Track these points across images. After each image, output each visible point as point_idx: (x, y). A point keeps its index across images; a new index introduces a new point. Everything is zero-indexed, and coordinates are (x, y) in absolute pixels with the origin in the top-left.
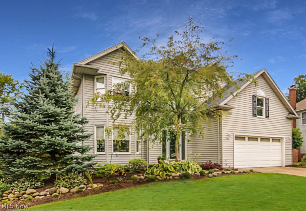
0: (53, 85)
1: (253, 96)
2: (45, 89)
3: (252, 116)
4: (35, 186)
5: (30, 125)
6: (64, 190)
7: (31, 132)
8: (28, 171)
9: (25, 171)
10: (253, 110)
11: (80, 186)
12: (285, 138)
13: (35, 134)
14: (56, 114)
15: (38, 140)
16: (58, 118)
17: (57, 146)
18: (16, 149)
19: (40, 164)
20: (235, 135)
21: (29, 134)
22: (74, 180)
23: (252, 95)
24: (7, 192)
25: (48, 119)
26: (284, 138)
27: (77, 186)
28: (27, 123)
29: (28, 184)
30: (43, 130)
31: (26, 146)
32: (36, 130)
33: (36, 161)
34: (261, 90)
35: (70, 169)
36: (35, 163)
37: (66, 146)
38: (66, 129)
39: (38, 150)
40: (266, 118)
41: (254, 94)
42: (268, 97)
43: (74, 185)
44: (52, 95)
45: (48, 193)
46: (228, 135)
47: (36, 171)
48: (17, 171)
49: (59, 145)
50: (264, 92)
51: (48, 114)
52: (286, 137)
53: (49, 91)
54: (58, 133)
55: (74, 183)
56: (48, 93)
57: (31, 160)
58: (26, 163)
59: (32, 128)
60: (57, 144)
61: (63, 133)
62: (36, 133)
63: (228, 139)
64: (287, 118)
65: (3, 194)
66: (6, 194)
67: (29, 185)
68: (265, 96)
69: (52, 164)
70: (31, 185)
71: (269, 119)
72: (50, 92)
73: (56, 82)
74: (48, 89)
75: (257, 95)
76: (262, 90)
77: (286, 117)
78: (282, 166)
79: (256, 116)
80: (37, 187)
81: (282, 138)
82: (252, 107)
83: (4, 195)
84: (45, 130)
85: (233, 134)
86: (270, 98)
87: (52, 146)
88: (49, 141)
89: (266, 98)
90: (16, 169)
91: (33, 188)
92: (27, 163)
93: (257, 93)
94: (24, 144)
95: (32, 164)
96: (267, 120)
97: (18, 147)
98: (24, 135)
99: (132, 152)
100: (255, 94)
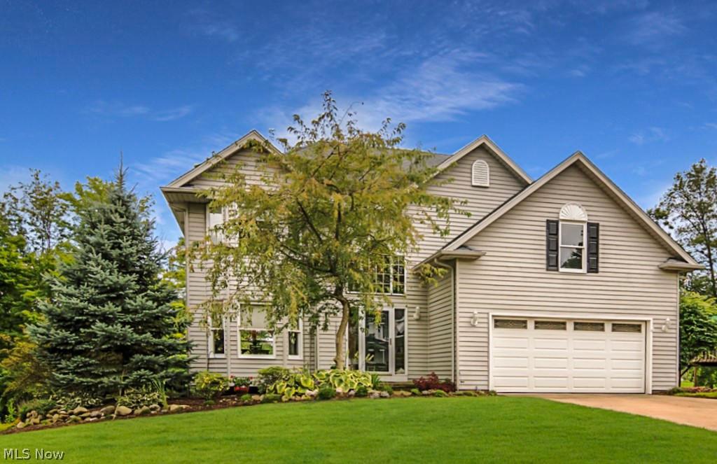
0: (119, 234)
1: (548, 221)
2: (104, 245)
3: (544, 271)
4: (88, 404)
5: (77, 306)
6: (125, 410)
7: (80, 318)
8: (77, 379)
9: (72, 380)
10: (548, 255)
11: (151, 406)
12: (652, 322)
13: (87, 320)
14: (119, 286)
15: (90, 330)
16: (121, 292)
17: (117, 339)
18: (62, 344)
19: (96, 369)
20: (493, 316)
21: (79, 320)
22: (144, 396)
23: (545, 219)
24: (51, 411)
25: (105, 295)
26: (649, 321)
27: (146, 405)
28: (73, 304)
29: (79, 400)
30: (97, 313)
31: (74, 340)
32: (87, 314)
33: (91, 365)
34: (573, 204)
35: (138, 378)
36: (88, 368)
37: (132, 340)
38: (136, 312)
39: (92, 347)
40: (588, 272)
41: (553, 217)
42: (594, 220)
43: (142, 404)
44: (115, 253)
45: (103, 414)
46: (472, 318)
47: (89, 379)
48: (63, 379)
49: (120, 339)
50: (583, 207)
51: (105, 287)
52: (654, 319)
53: (110, 247)
54: (122, 319)
55: (143, 400)
56: (109, 250)
57: (82, 362)
58: (75, 368)
59: (80, 311)
60: (116, 337)
61: (129, 318)
62: (88, 318)
63: (474, 326)
64: (662, 269)
65: (46, 414)
66: (51, 414)
67: (80, 402)
68: (586, 219)
69: (114, 370)
70: (83, 402)
71: (599, 274)
72: (113, 248)
73: (122, 230)
74: (108, 244)
75: (561, 218)
76: (577, 205)
77: (658, 266)
78: (644, 393)
79: (557, 270)
80: (91, 405)
81: (646, 322)
82: (545, 248)
83: (48, 415)
84: (100, 313)
85: (488, 314)
86: (601, 223)
87: (110, 340)
88: (103, 331)
89: (588, 223)
90: (62, 376)
91: (85, 407)
92: (78, 367)
93: (561, 214)
94: (71, 337)
95: (85, 369)
96: (593, 276)
97: (64, 342)
98: (73, 323)
99: (277, 355)
100: (555, 215)
